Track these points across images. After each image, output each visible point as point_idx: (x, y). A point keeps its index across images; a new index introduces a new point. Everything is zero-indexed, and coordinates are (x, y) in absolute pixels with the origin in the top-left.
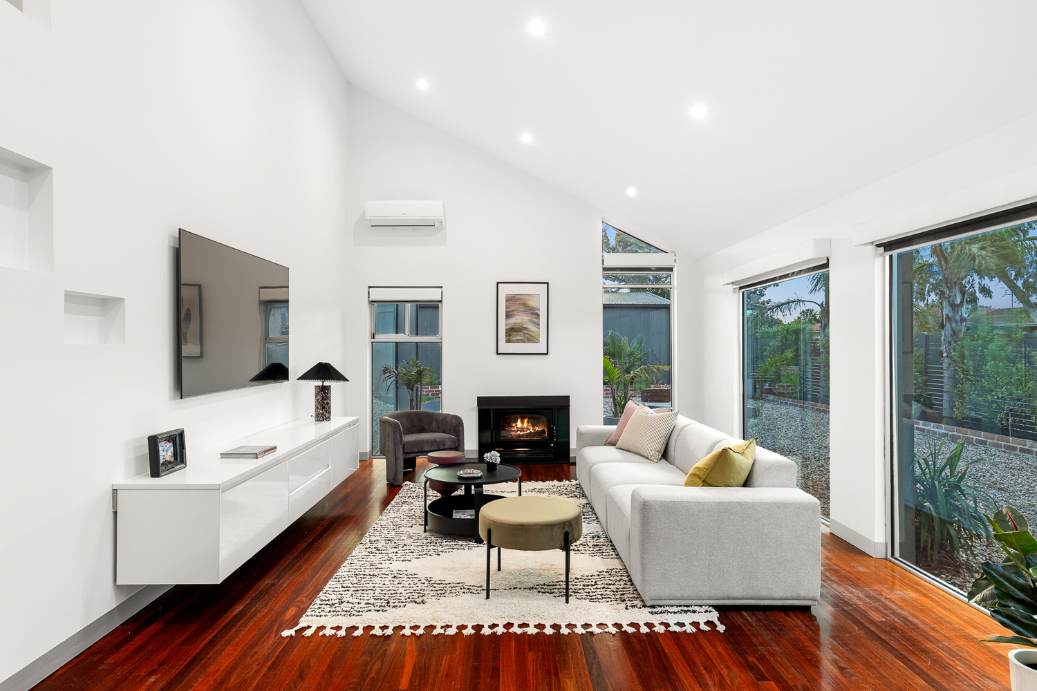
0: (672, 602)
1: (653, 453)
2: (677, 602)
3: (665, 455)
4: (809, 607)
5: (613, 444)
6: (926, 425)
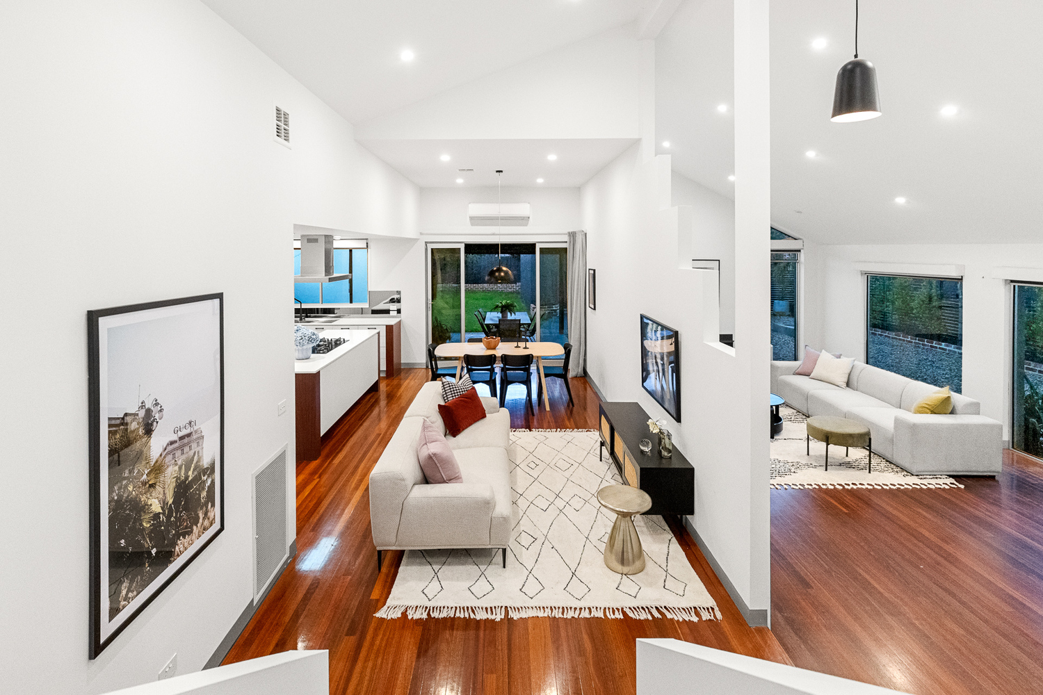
0: (927, 473)
1: (842, 383)
2: (929, 473)
3: (848, 384)
4: (995, 476)
5: (808, 375)
6: (947, 346)
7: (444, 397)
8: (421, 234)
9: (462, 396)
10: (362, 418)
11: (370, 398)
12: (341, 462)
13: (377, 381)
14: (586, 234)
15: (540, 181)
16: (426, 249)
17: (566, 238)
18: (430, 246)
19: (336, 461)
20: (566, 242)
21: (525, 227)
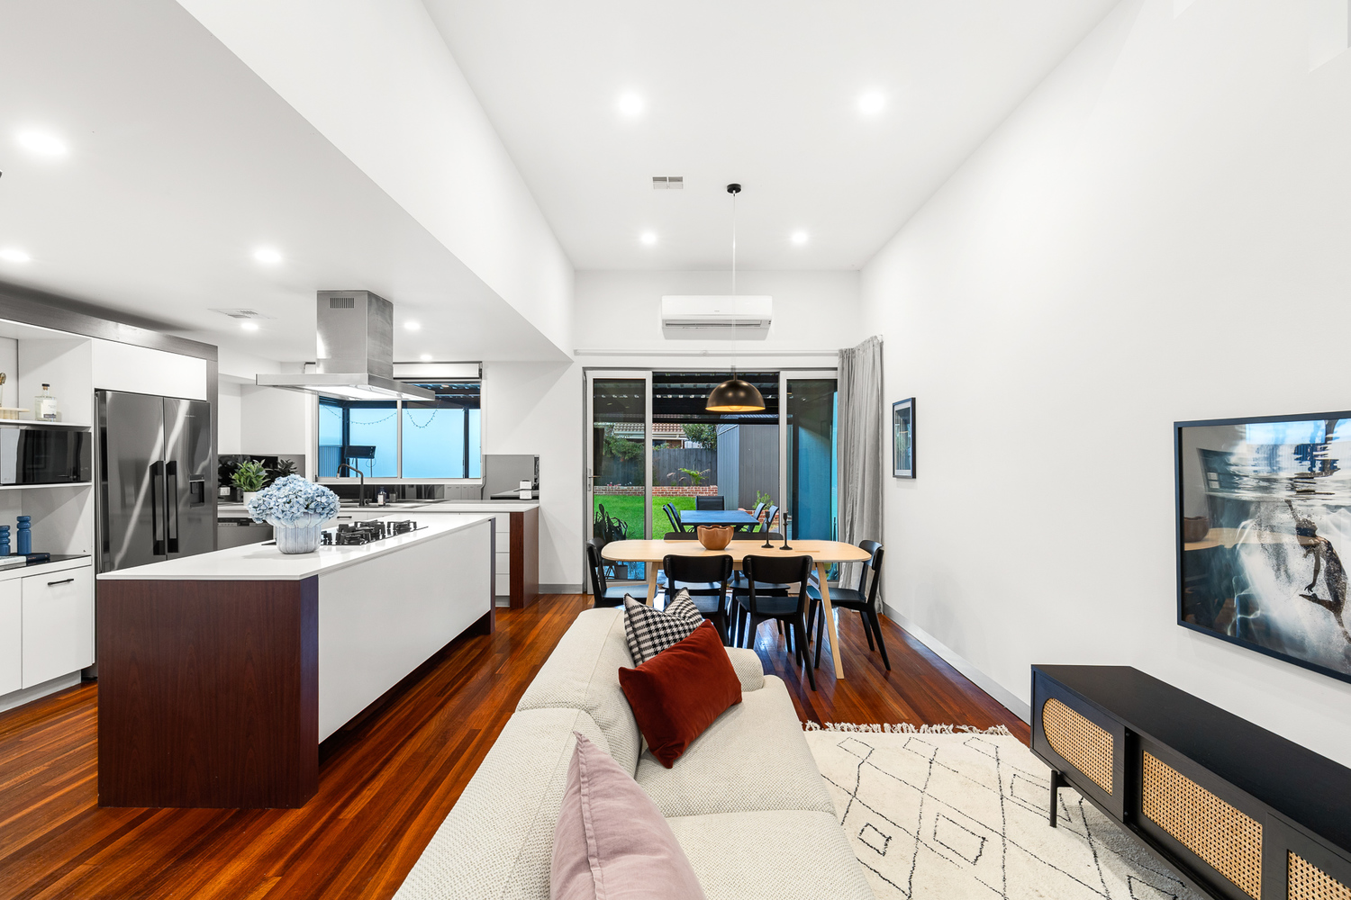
7: (633, 647)
8: (576, 353)
9: (682, 645)
10: (445, 693)
11: (473, 647)
12: (359, 818)
13: (489, 613)
14: (881, 345)
15: (799, 238)
16: (585, 382)
17: (835, 362)
18: (592, 375)
19: (350, 813)
20: (836, 369)
21: (762, 342)
